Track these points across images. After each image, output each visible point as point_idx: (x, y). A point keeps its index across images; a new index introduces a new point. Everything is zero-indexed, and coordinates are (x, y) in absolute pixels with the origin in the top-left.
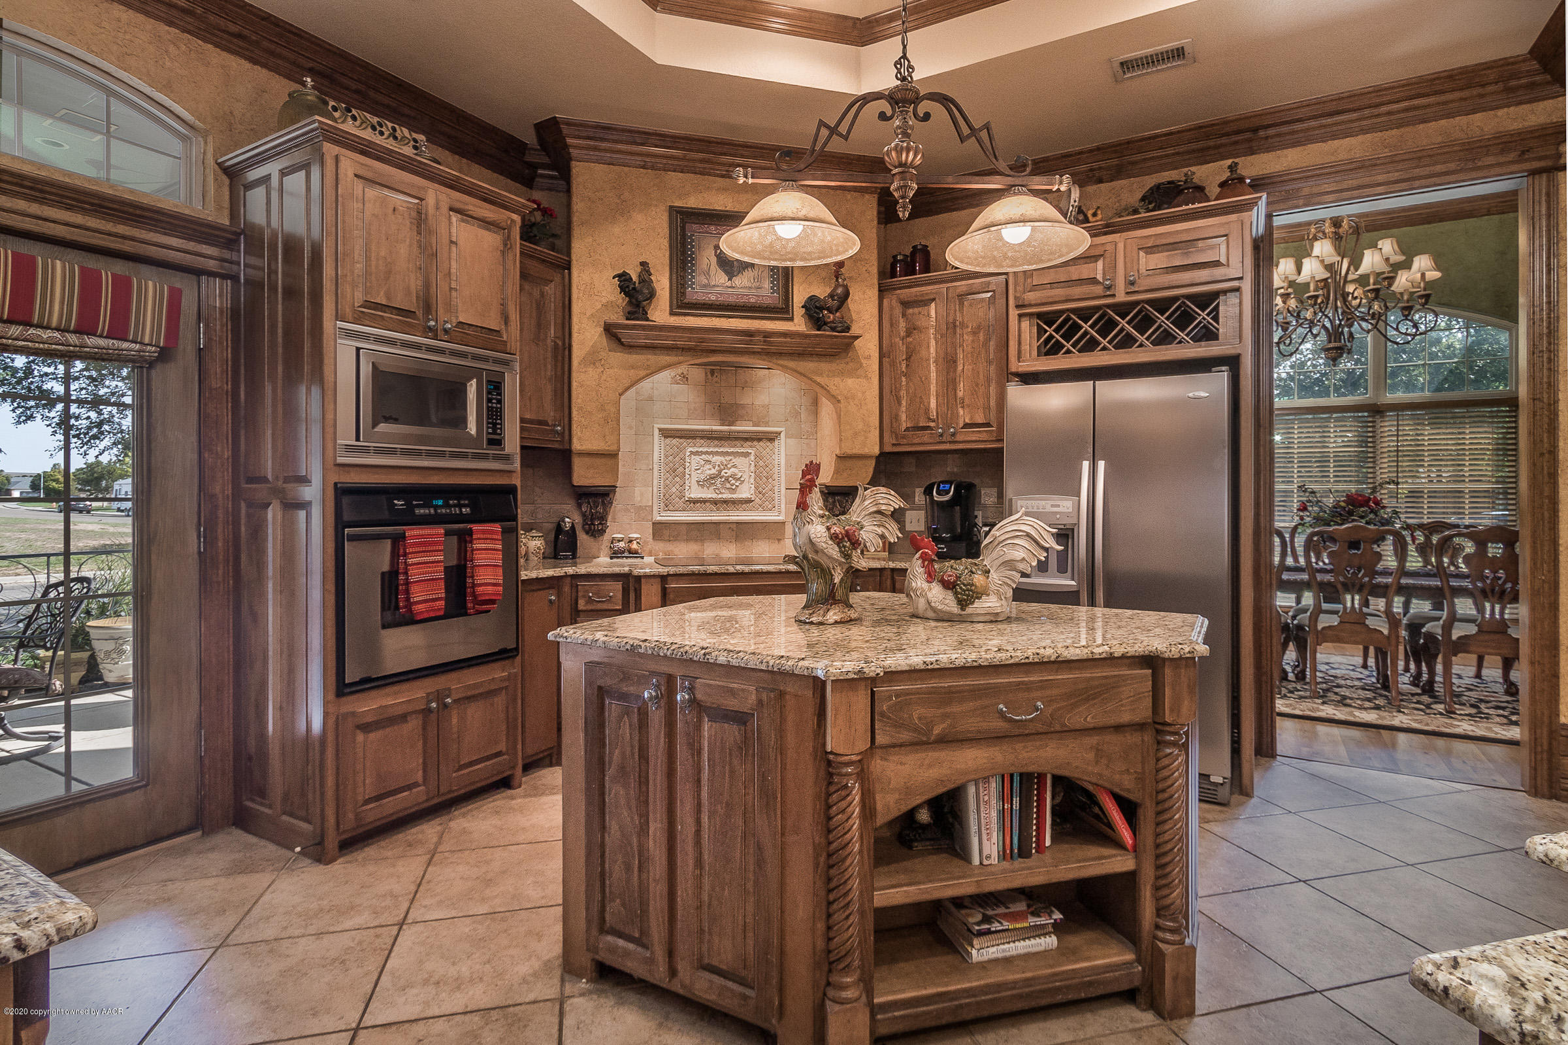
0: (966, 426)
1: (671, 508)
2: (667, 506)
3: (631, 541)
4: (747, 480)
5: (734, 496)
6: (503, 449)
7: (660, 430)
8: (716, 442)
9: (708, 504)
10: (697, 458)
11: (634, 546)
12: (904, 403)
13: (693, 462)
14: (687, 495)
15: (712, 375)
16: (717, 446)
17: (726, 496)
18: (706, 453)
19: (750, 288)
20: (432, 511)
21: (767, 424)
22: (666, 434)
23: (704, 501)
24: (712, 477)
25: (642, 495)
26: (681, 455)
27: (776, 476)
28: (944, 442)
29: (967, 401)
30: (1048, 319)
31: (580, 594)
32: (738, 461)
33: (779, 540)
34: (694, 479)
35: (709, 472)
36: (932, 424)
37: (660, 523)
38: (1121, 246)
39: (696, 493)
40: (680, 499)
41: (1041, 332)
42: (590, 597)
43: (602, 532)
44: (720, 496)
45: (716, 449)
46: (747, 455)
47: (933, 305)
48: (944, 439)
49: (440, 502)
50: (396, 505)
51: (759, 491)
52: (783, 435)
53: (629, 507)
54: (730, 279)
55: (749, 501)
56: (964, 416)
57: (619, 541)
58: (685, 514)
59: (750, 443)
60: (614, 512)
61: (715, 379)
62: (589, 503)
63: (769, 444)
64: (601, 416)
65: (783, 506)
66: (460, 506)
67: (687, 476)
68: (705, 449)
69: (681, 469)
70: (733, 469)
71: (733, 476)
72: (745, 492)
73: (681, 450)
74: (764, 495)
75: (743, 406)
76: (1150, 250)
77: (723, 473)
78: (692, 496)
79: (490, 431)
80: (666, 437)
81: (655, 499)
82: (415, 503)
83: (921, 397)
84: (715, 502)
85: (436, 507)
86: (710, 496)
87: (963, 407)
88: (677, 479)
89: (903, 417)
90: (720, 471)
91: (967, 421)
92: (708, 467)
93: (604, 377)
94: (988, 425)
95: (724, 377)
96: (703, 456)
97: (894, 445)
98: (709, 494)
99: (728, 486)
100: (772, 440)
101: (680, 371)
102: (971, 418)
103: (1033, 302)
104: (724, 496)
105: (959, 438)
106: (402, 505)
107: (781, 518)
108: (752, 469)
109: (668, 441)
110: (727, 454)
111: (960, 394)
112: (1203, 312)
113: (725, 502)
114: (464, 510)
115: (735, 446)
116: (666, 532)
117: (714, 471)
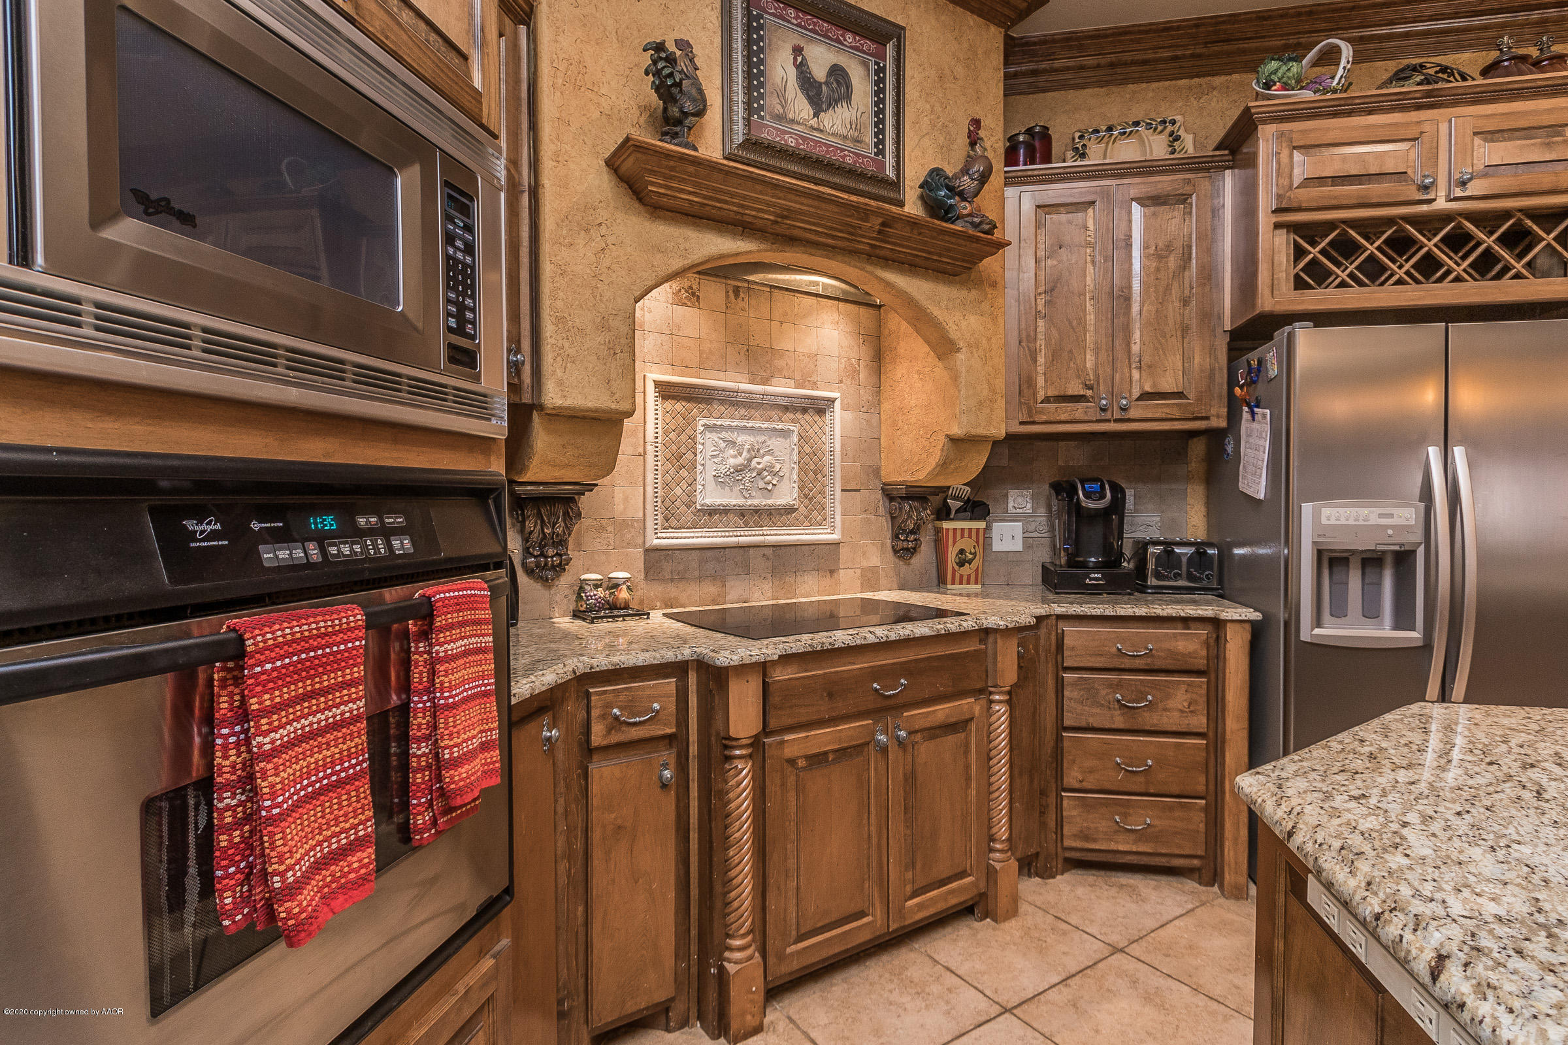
0: (1144, 396)
1: (674, 522)
2: (669, 520)
3: (616, 586)
4: (787, 475)
5: (770, 502)
6: (477, 378)
7: (658, 384)
8: (743, 411)
9: (731, 516)
10: (714, 436)
11: (624, 594)
12: (1041, 360)
13: (708, 443)
14: (699, 499)
15: (737, 295)
16: (743, 418)
17: (758, 501)
18: (729, 428)
19: (845, 138)
20: (314, 552)
21: (814, 386)
22: (667, 391)
23: (724, 511)
24: (739, 470)
25: (626, 499)
26: (689, 431)
27: (826, 470)
28: (1108, 421)
29: (1146, 360)
30: (1308, 232)
31: (595, 713)
32: (775, 443)
33: (832, 572)
34: (710, 473)
35: (732, 461)
36: (1089, 393)
37: (658, 549)
38: (1443, 128)
39: (711, 496)
40: (689, 507)
41: (1299, 253)
42: (617, 718)
43: (560, 569)
44: (749, 502)
45: (743, 423)
46: (786, 433)
47: (1090, 211)
48: (1108, 415)
49: (329, 523)
50: (192, 536)
51: (805, 493)
52: (837, 404)
53: (604, 522)
54: (816, 115)
55: (789, 510)
56: (1140, 382)
57: (597, 586)
58: (698, 533)
59: (791, 416)
60: (579, 532)
61: (741, 304)
62: (540, 515)
63: (817, 418)
64: (600, 339)
65: (838, 517)
66: (387, 533)
67: (699, 467)
68: (726, 422)
69: (689, 455)
70: (767, 458)
71: (769, 468)
72: (786, 495)
73: (690, 422)
74: (811, 499)
75: (780, 353)
76: (1490, 135)
77: (754, 463)
78: (708, 501)
79: (452, 322)
80: (665, 397)
81: (650, 507)
82: (256, 526)
83: (1071, 352)
84: (742, 512)
85: (322, 539)
86: (734, 502)
87: (1140, 368)
88: (684, 473)
89: (1040, 381)
90: (750, 460)
91: (1148, 388)
92: (732, 452)
93: (606, 262)
94: (1180, 395)
95: (753, 302)
96: (724, 434)
97: (1022, 423)
98: (732, 499)
99: (761, 484)
100: (821, 412)
101: (686, 283)
102: (1154, 385)
103: (1304, 205)
104: (756, 502)
105: (1134, 413)
106: (213, 535)
107: (835, 537)
108: (795, 458)
109: (668, 405)
110: (760, 430)
111: (1135, 349)
112: (1548, 233)
113: (757, 511)
114: (396, 543)
115: (769, 419)
116: (667, 567)
117: (740, 460)
